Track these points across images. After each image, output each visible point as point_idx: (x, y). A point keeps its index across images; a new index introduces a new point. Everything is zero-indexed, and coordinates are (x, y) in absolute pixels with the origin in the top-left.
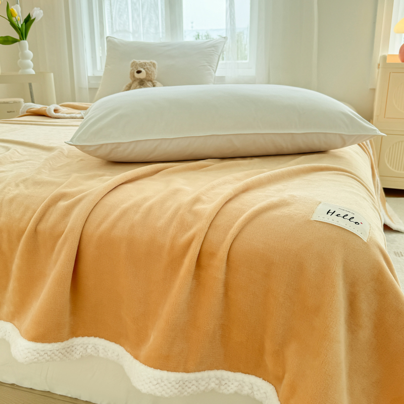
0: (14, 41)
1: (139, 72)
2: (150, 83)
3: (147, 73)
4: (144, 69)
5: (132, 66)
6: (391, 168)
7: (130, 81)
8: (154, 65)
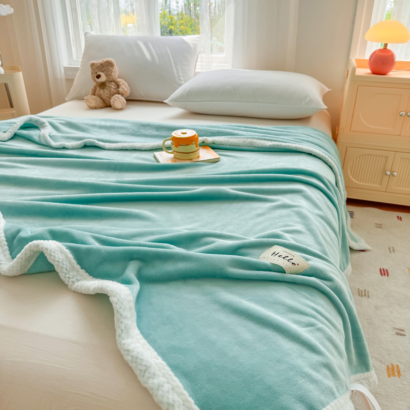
1: (99, 77)
2: (113, 83)
3: (106, 75)
4: (103, 72)
8: (110, 63)
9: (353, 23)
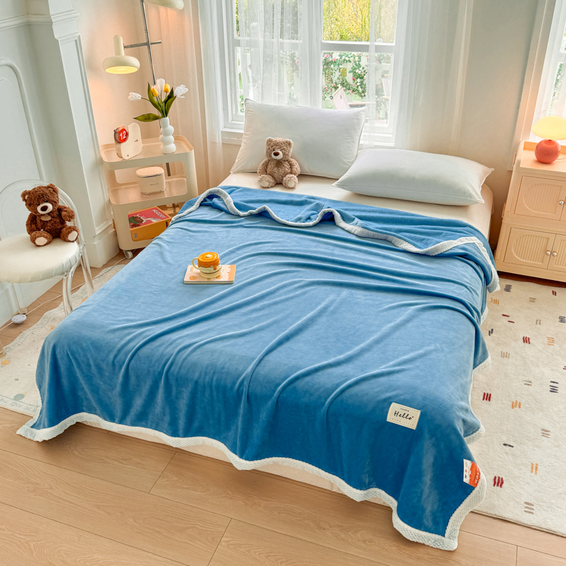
0: (156, 118)
1: (276, 154)
2: (287, 163)
3: (284, 154)
4: (281, 150)
5: (268, 145)
6: (517, 257)
7: (266, 159)
8: (290, 144)
9: (518, 107)
